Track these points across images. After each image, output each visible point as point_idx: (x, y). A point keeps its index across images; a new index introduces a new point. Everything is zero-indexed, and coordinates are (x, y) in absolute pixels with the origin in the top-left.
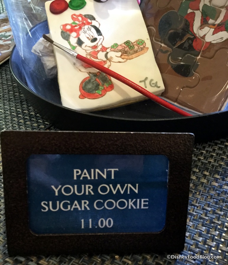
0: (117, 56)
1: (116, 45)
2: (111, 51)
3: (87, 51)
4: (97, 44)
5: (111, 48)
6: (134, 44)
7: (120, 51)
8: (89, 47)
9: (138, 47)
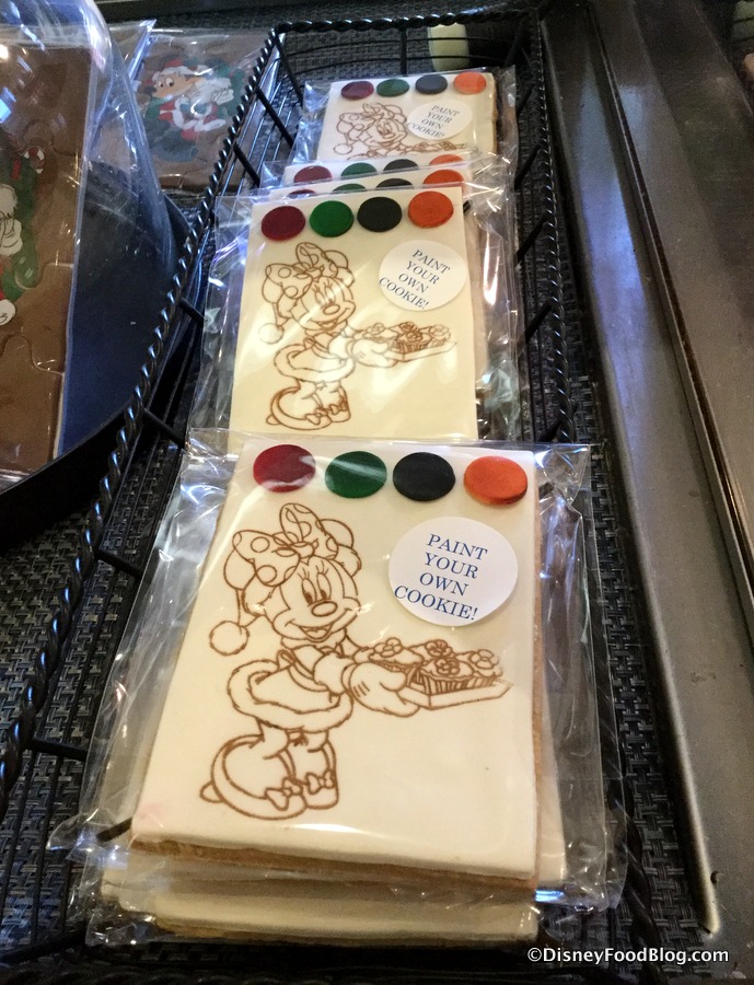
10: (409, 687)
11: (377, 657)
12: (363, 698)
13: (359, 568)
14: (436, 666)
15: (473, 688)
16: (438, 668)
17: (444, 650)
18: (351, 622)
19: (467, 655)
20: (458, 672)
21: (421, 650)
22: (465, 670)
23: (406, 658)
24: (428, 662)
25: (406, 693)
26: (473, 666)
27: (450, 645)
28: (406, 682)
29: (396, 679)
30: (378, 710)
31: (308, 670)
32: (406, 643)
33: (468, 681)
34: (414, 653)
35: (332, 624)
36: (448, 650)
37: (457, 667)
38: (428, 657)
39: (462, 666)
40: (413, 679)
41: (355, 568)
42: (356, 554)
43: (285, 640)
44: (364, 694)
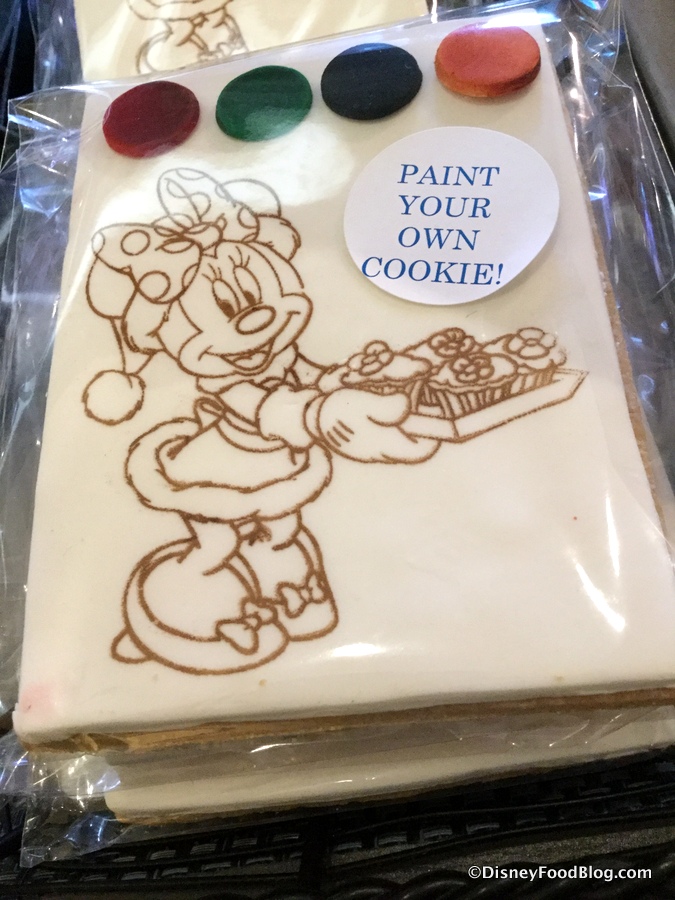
10: (417, 414)
11: (354, 378)
12: (345, 448)
13: (298, 244)
14: (454, 371)
15: (521, 392)
16: (457, 374)
17: (461, 343)
18: (301, 331)
19: (501, 344)
20: (491, 373)
21: (425, 352)
22: (502, 368)
23: (402, 369)
24: (440, 368)
25: (414, 424)
26: (514, 357)
27: (468, 332)
28: (410, 407)
29: (394, 405)
30: (374, 461)
31: (248, 421)
32: (397, 345)
33: (510, 384)
34: (412, 358)
35: (271, 341)
36: (467, 342)
37: (489, 365)
38: (437, 360)
39: (495, 361)
40: (421, 401)
41: (291, 245)
42: (288, 224)
43: (204, 383)
44: (347, 440)
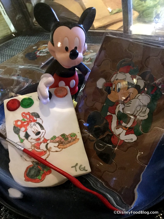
0: (55, 146)
1: (54, 137)
2: (51, 142)
3: (32, 143)
4: (40, 136)
5: (50, 140)
6: (68, 136)
7: (57, 142)
8: (34, 139)
9: (71, 138)
